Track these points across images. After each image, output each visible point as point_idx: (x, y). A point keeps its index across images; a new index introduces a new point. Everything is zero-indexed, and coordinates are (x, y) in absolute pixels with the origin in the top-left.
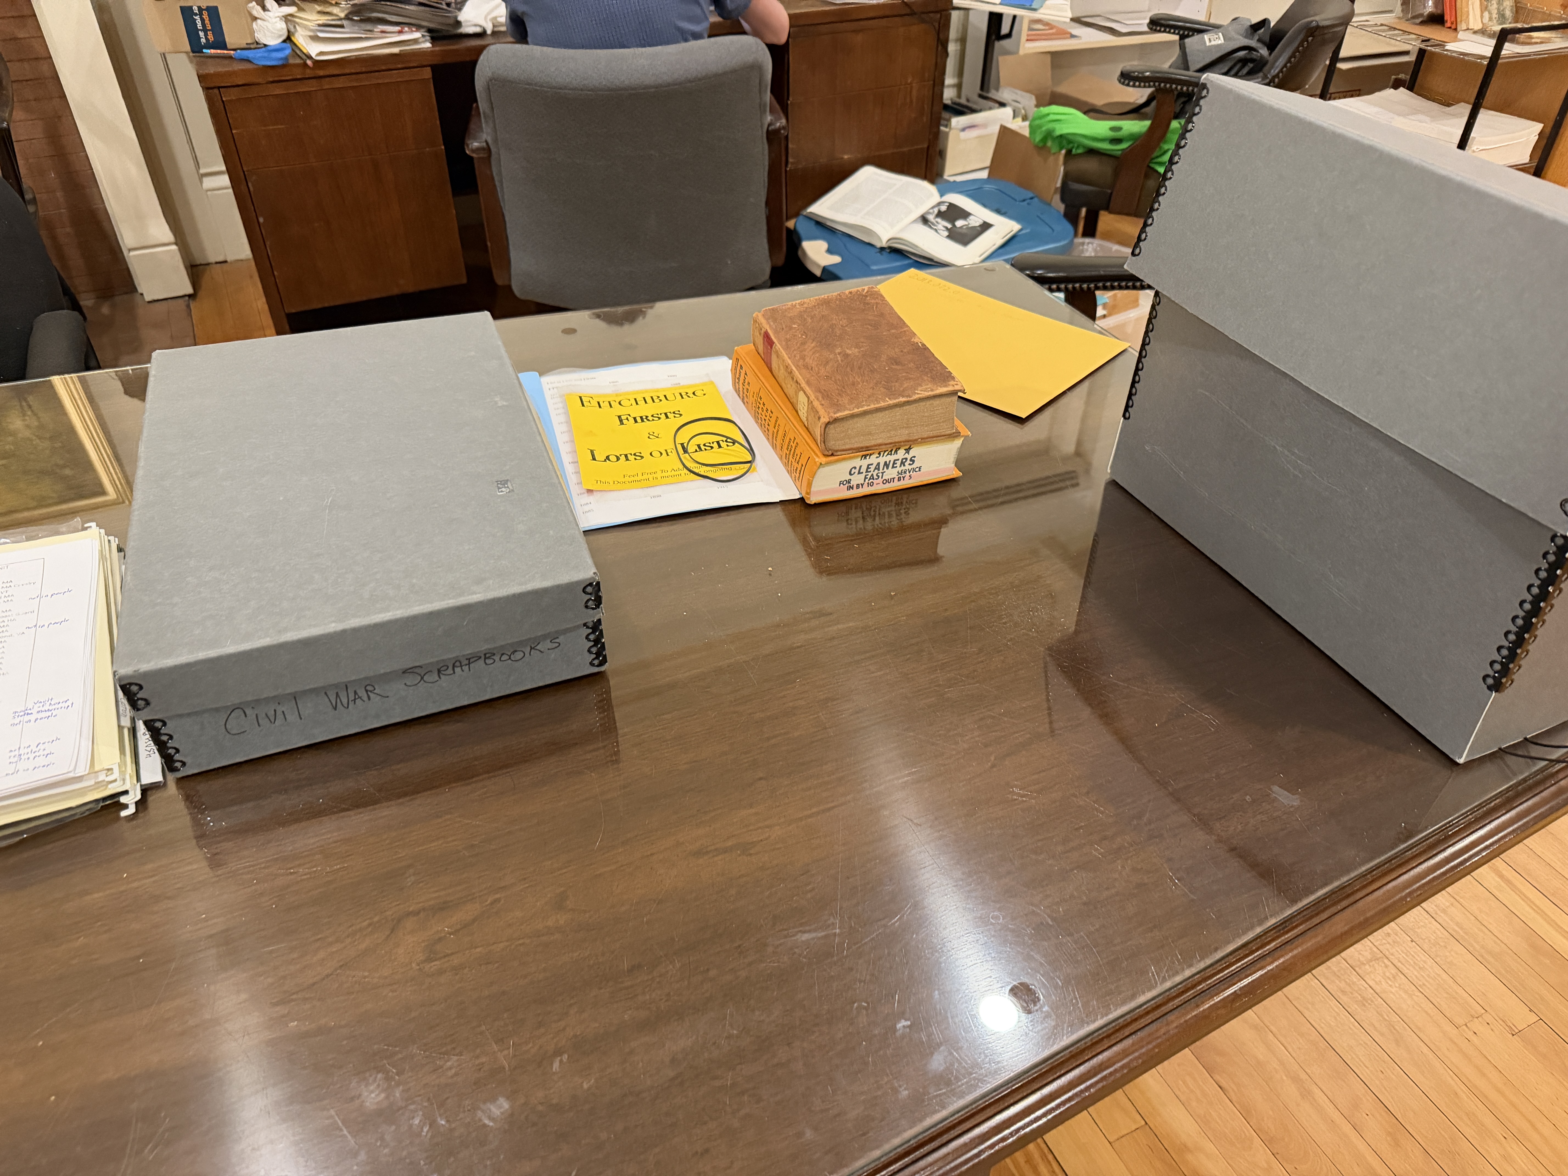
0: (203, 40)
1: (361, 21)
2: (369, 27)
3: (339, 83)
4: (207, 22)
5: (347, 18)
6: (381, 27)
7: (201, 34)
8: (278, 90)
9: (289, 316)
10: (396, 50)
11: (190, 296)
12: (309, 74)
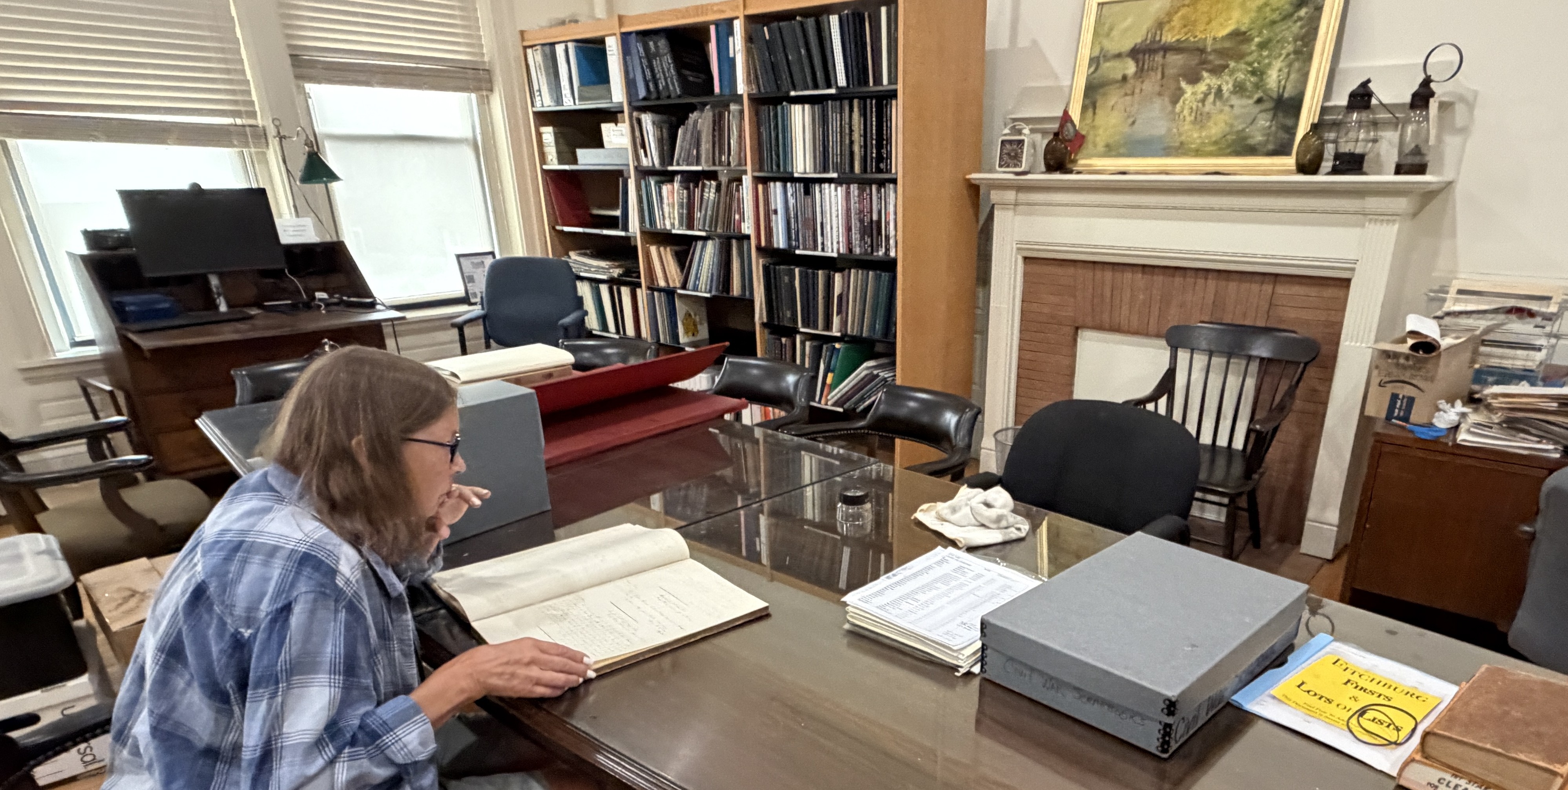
0: (1396, 414)
1: (1508, 428)
2: (1514, 433)
3: (1469, 462)
4: (1404, 404)
5: (1499, 424)
6: (1522, 435)
7: (1397, 411)
8: (1420, 454)
9: (1354, 591)
10: (1525, 452)
11: (1328, 560)
12: (1450, 450)
